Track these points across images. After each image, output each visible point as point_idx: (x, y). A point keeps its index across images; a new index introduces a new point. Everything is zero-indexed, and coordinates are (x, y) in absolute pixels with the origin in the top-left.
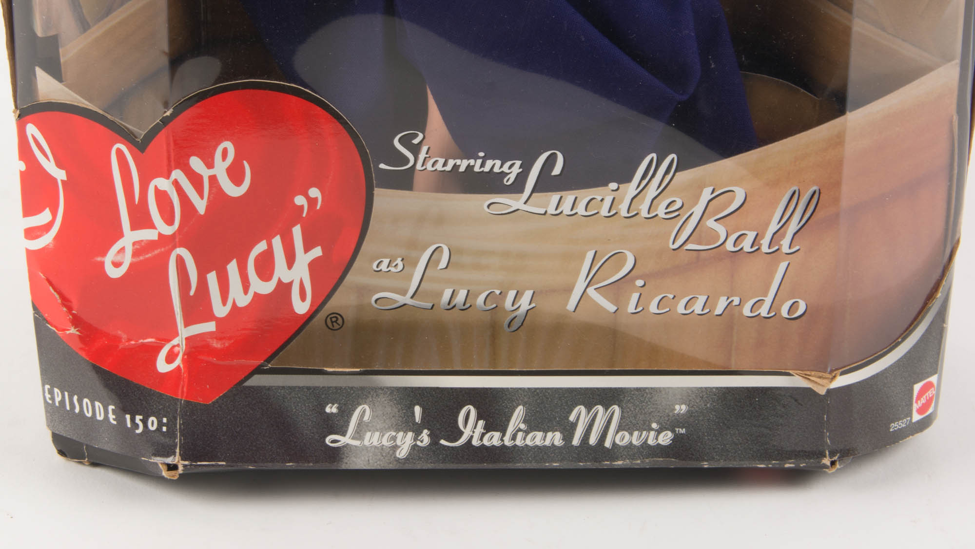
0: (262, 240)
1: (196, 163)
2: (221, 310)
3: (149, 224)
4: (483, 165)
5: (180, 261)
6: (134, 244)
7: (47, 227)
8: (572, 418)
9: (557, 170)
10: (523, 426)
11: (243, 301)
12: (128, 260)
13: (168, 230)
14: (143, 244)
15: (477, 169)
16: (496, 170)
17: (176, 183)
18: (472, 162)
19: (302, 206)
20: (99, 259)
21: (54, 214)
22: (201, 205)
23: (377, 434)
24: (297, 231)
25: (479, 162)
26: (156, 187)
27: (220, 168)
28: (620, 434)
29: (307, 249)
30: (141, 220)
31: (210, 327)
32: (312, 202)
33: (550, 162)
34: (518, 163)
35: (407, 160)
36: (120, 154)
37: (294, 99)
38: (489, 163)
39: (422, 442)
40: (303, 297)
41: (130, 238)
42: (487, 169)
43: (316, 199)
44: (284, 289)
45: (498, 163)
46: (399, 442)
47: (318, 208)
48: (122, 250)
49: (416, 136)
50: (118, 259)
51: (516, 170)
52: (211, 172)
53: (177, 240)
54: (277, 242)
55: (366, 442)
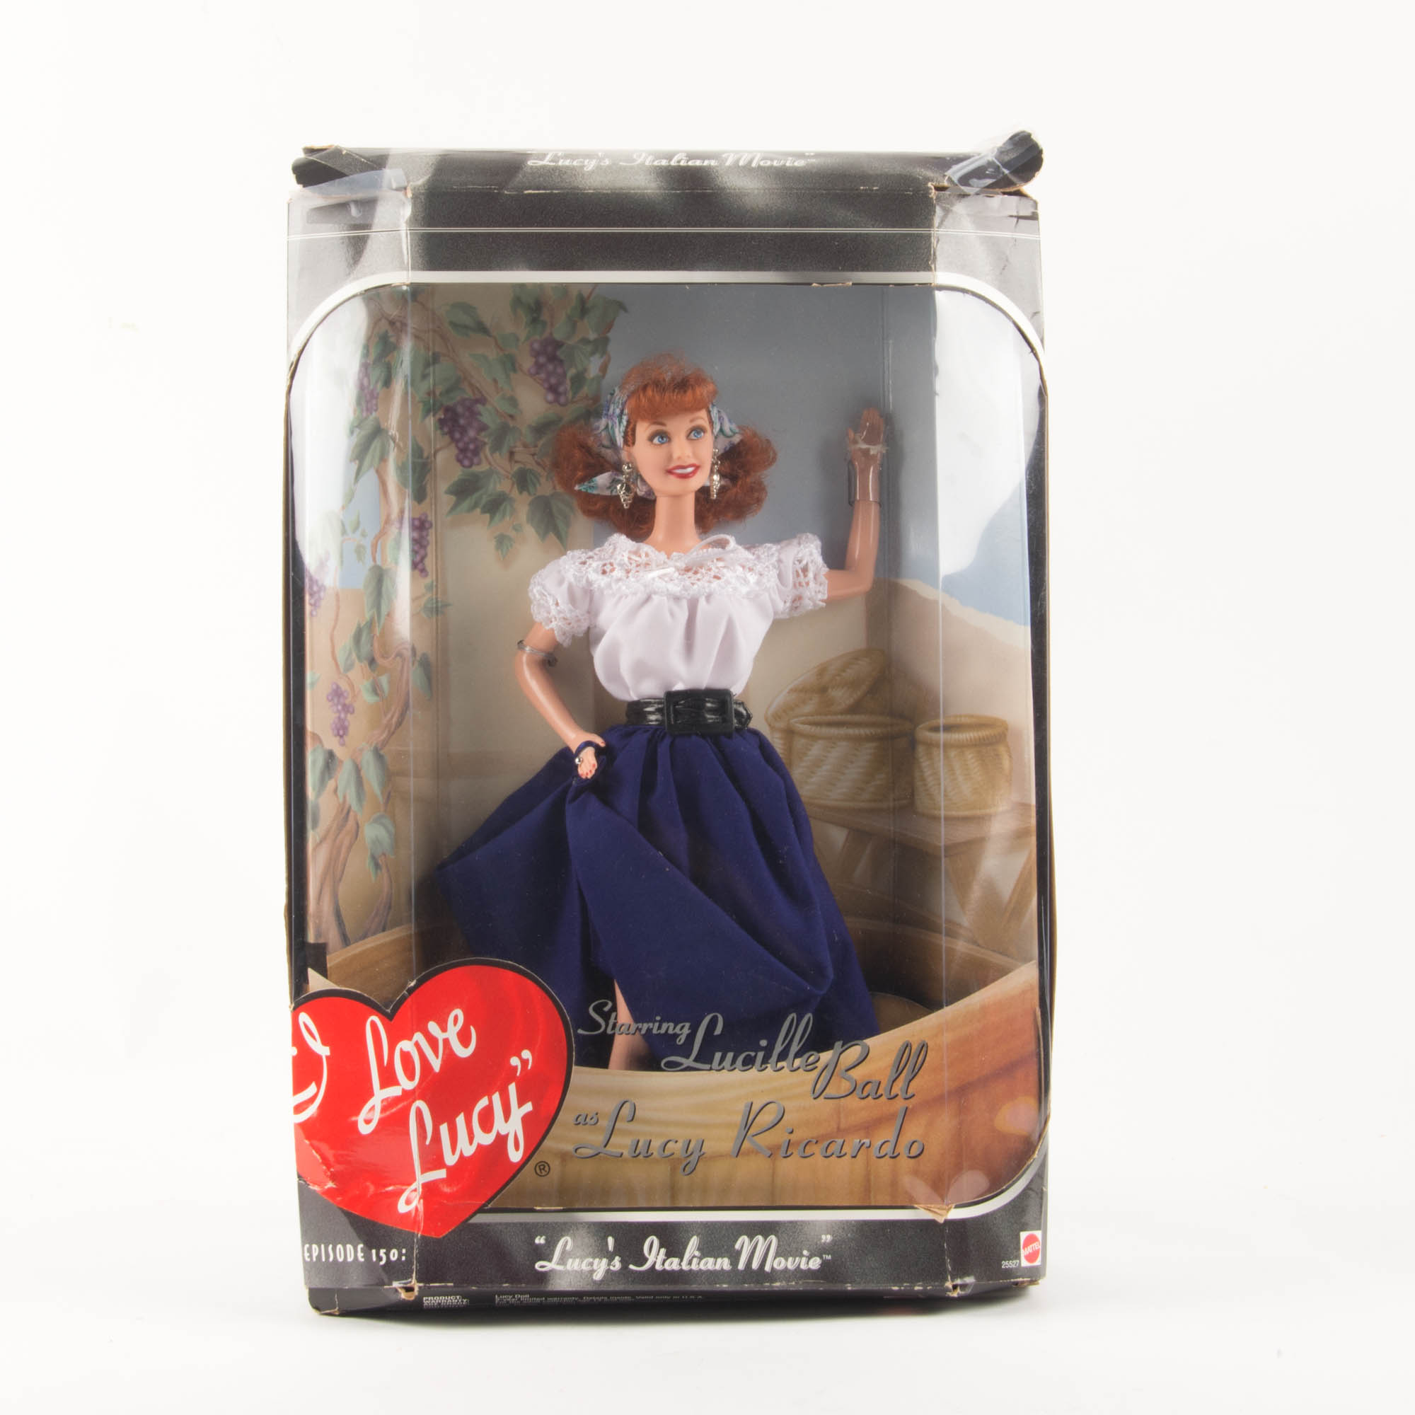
0: (484, 1096)
1: (433, 1027)
2: (451, 1159)
3: (396, 1082)
4: (659, 1028)
5: (419, 1113)
6: (382, 1101)
7: (312, 1100)
8: (737, 1246)
9: (718, 1031)
10: (697, 1253)
11: (469, 1151)
12: (377, 1116)
13: (409, 1085)
14: (390, 1100)
15: (655, 1031)
16: (671, 1032)
17: (417, 1045)
18: (651, 1025)
19: (516, 1067)
20: (354, 1119)
21: (319, 1086)
22: (436, 1064)
23: (577, 1260)
24: (512, 1088)
25: (657, 1024)
26: (401, 1050)
27: (452, 1032)
28: (778, 1259)
29: (521, 1103)
30: (388, 1078)
31: (441, 1174)
32: (524, 1062)
33: (713, 1023)
34: (687, 1025)
35: (599, 1026)
36: (373, 1024)
37: (510, 974)
38: (665, 1026)
39: (614, 1266)
40: (517, 1147)
41: (380, 1095)
42: (663, 1031)
43: (528, 1060)
44: (501, 1140)
45: (672, 1025)
46: (595, 1267)
47: (529, 1067)
48: (373, 1108)
49: (606, 1004)
50: (369, 1116)
51: (686, 1031)
52: (445, 1035)
53: (417, 1094)
54: (496, 1097)
55: (569, 1267)
